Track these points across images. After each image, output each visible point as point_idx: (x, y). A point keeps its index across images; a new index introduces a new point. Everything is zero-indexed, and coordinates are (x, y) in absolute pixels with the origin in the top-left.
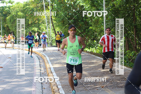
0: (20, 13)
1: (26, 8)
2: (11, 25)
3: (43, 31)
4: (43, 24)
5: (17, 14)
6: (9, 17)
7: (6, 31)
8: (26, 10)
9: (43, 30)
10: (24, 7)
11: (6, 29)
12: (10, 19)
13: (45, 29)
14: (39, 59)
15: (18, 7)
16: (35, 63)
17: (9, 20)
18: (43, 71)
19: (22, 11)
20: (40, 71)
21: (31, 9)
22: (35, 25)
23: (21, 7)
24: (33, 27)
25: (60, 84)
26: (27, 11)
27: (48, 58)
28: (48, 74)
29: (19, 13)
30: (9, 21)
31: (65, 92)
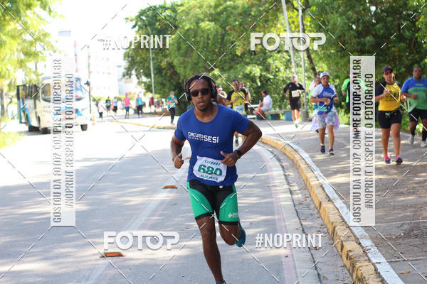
0: (207, 23)
1: (225, 9)
2: (181, 59)
3: (277, 74)
4: (276, 55)
5: (198, 27)
6: (175, 38)
7: (165, 79)
8: (225, 13)
9: (276, 72)
10: (216, 6)
11: (166, 74)
12: (179, 43)
13: (282, 68)
14: (279, 160)
15: (198, 5)
16: (269, 173)
17: (176, 45)
18: (300, 196)
19: (213, 18)
20: (290, 195)
21: (240, 10)
22: (252, 57)
23: (211, 7)
24: (248, 64)
25: (367, 235)
26: (228, 17)
27: (305, 155)
28: (317, 205)
29: (202, 25)
30: (175, 49)
31: (386, 259)
